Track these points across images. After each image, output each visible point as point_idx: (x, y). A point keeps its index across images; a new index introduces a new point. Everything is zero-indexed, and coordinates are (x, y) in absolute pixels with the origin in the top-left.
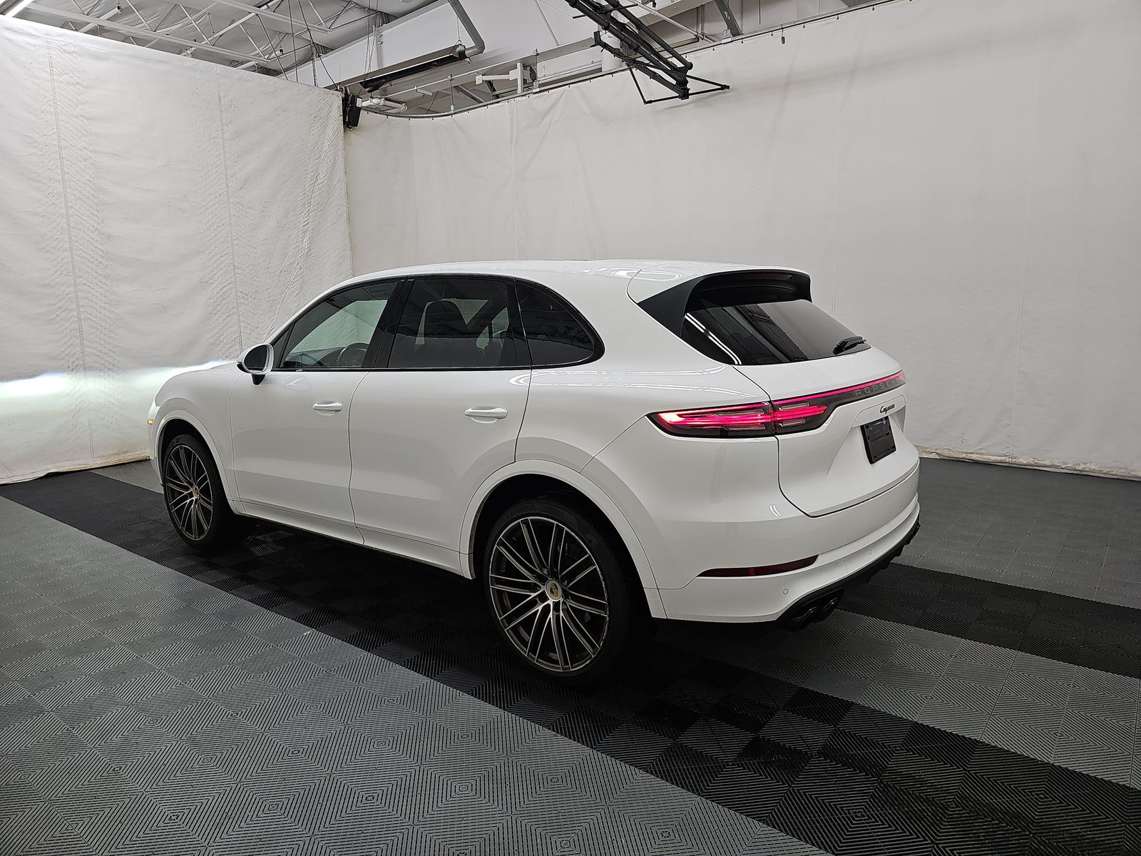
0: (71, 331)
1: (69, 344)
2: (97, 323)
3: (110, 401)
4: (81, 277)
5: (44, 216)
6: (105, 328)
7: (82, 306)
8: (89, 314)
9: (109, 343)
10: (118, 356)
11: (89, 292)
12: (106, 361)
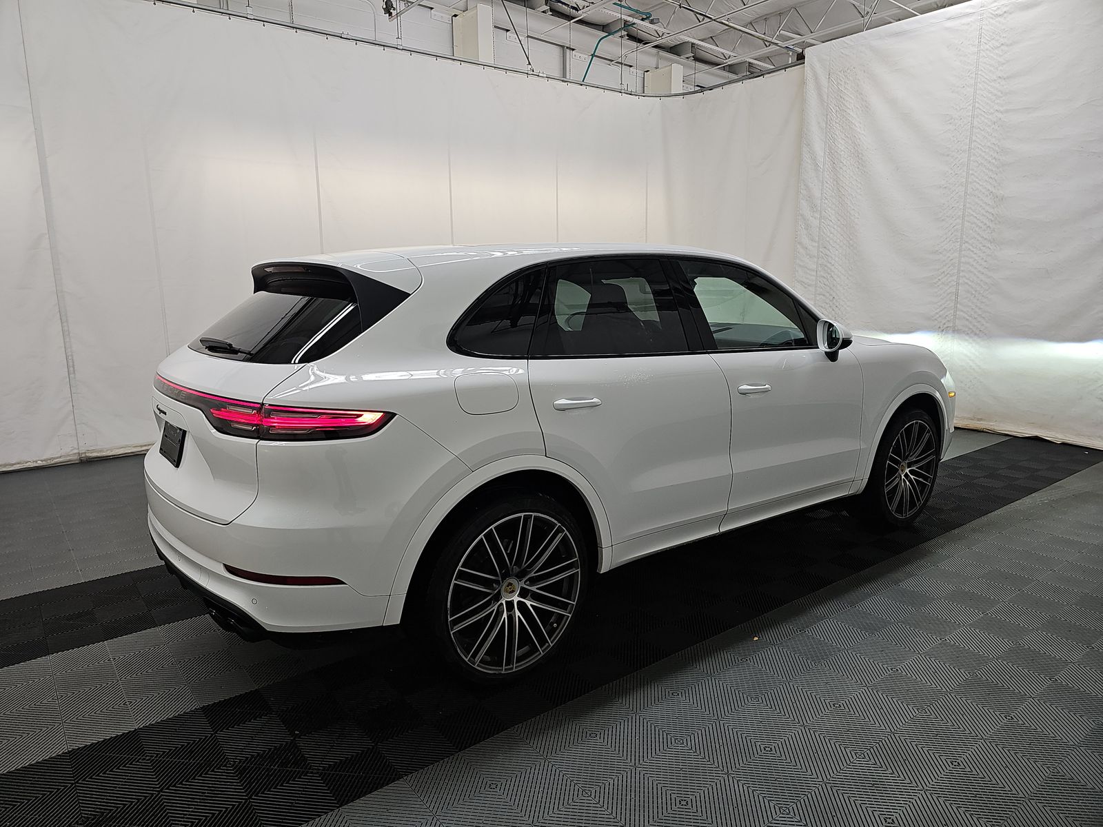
0: (948, 294)
1: (943, 306)
2: (972, 288)
3: (971, 366)
4: (967, 242)
5: (945, 187)
6: (979, 293)
7: (962, 271)
8: (967, 279)
9: (980, 309)
10: (987, 322)
11: (972, 258)
12: (974, 326)
